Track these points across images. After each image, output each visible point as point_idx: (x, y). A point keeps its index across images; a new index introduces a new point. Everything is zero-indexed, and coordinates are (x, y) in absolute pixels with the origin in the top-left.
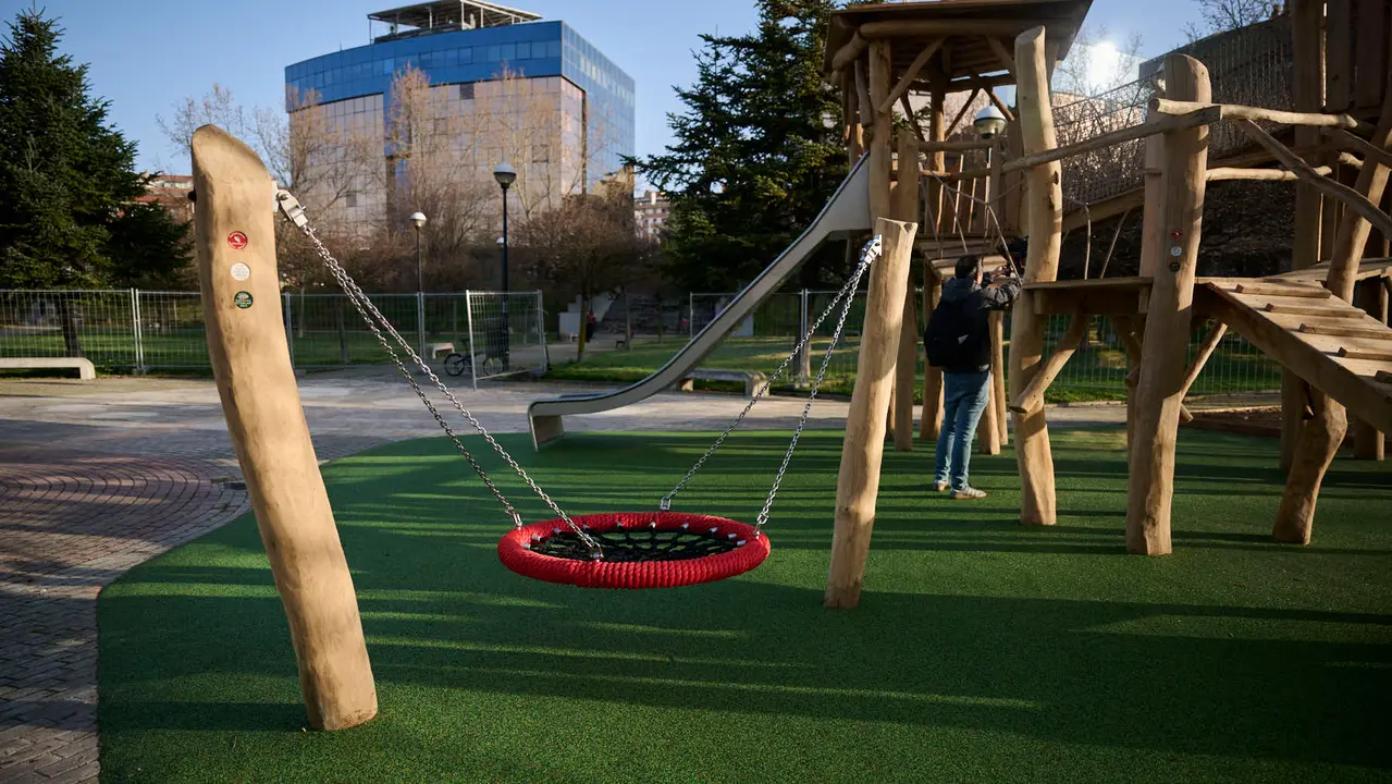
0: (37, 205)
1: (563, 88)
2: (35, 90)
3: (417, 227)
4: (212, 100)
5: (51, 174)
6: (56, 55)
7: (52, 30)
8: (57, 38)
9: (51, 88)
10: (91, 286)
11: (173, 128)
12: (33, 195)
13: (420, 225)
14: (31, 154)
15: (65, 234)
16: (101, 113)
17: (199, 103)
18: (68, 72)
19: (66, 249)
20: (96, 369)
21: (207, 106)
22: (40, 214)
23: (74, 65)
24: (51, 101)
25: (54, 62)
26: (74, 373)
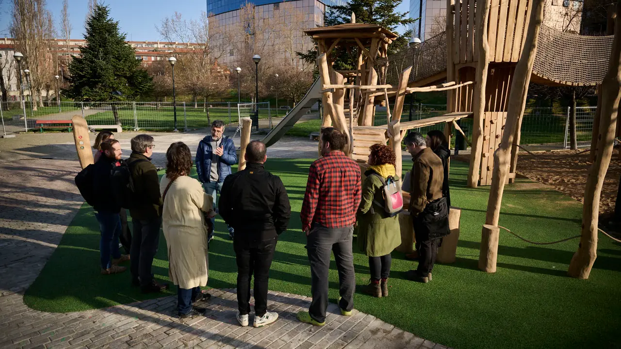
0: (103, 73)
1: (315, 4)
2: (102, 32)
3: (238, 73)
4: (175, 18)
5: (107, 61)
6: (109, 18)
7: (107, 9)
8: (108, 12)
9: (108, 31)
10: (120, 100)
11: (161, 29)
12: (102, 69)
13: (239, 72)
14: (101, 55)
15: (112, 82)
16: (124, 38)
17: (170, 20)
18: (112, 24)
19: (113, 87)
20: (123, 129)
21: (173, 21)
22: (103, 75)
23: (114, 22)
24: (107, 35)
25: (108, 21)
26: (115, 130)
